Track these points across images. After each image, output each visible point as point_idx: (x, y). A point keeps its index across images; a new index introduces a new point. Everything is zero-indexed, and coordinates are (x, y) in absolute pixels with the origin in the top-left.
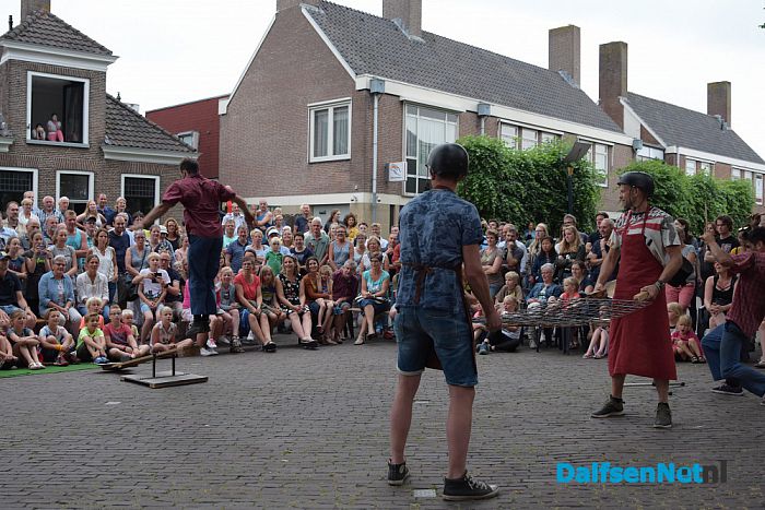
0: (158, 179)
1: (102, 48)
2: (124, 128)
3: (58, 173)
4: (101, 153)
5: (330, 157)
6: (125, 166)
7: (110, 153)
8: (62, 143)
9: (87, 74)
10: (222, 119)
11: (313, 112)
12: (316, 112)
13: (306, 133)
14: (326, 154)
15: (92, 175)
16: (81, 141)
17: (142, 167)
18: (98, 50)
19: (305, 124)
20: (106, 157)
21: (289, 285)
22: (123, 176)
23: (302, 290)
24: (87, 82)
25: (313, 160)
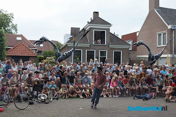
0: (121, 51)
1: (109, 23)
2: (114, 40)
3: (100, 51)
4: (109, 46)
5: (162, 46)
6: (114, 49)
7: (111, 46)
8: (100, 44)
9: (106, 29)
10: (137, 37)
11: (158, 35)
12: (159, 35)
13: (156, 40)
14: (161, 45)
15: (107, 51)
16: (105, 44)
17: (118, 49)
18: (108, 24)
19: (156, 38)
20: (110, 47)
21: (137, 81)
22: (114, 51)
23: (140, 82)
24: (106, 31)
25: (158, 46)
